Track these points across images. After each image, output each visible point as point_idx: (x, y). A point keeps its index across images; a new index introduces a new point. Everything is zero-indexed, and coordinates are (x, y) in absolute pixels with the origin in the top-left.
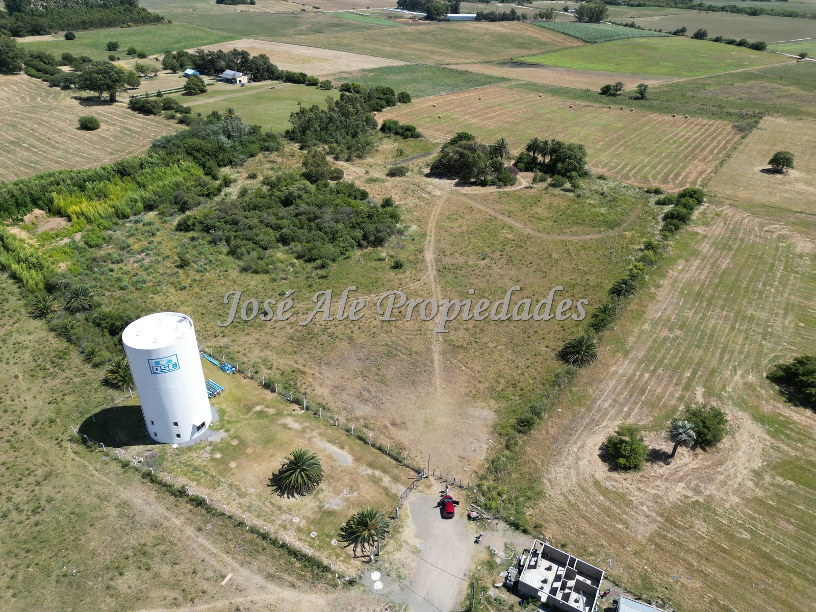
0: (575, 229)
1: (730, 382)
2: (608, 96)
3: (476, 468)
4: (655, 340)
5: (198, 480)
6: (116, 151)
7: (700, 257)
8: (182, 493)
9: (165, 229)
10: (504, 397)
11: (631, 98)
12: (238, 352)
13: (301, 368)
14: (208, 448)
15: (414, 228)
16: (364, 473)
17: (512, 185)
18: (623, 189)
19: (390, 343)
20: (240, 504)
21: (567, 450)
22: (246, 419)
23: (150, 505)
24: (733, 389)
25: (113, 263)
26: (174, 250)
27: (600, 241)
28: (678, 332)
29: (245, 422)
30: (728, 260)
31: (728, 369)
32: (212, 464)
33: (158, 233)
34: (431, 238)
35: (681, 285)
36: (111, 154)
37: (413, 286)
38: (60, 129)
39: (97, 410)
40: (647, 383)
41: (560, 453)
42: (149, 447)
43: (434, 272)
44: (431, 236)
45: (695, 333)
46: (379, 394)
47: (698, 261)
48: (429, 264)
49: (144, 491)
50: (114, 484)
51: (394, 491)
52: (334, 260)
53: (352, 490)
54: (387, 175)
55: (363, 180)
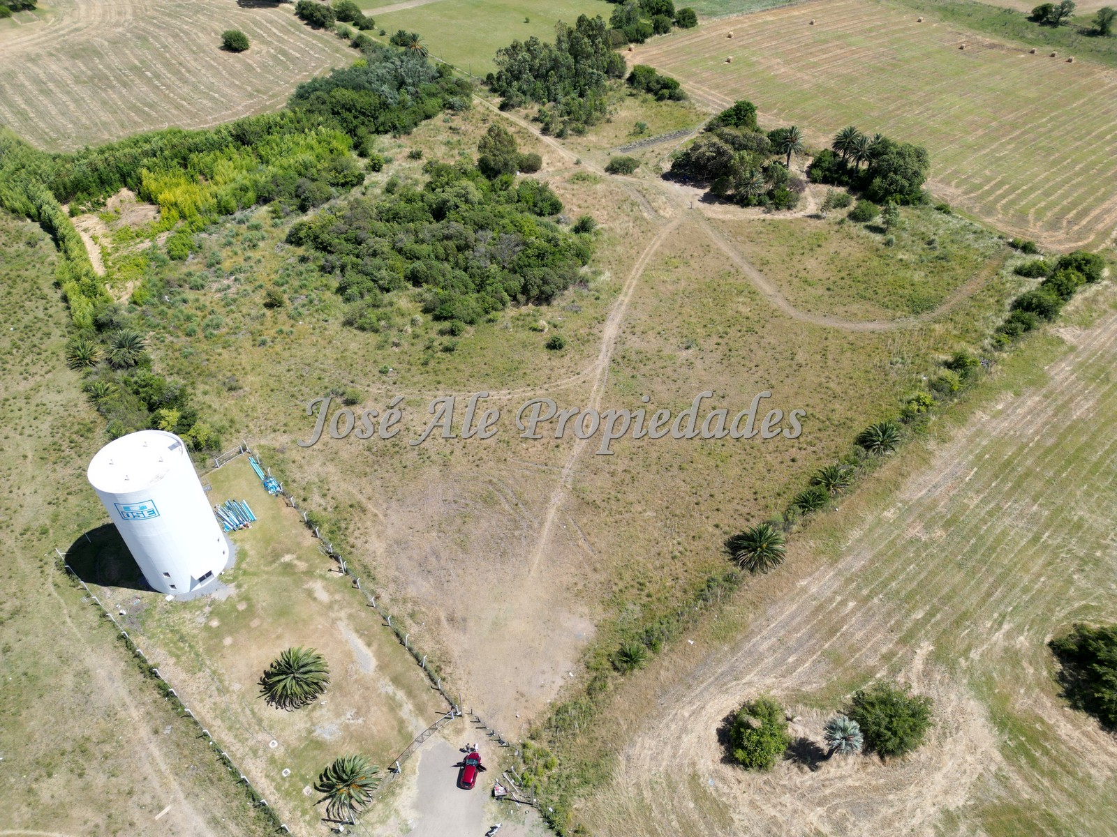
0: (854, 308)
1: (982, 642)
2: (1043, 24)
3: (532, 716)
4: (892, 542)
5: (178, 657)
6: (258, 91)
7: (1044, 391)
8: (151, 673)
9: (273, 238)
10: (618, 604)
11: (1082, 32)
12: (294, 462)
13: (364, 501)
14: (207, 609)
15: (607, 276)
16: (383, 691)
17: (789, 208)
18: (971, 236)
19: (495, 480)
20: (215, 704)
21: (674, 712)
22: (267, 573)
23: (113, 682)
24: (982, 655)
25: (191, 288)
26: (272, 276)
27: (884, 337)
28: (939, 533)
29: (265, 577)
30: (1091, 403)
31: (990, 617)
32: (204, 634)
33: (261, 244)
34: (625, 299)
35: (984, 443)
36: (250, 96)
37: (567, 383)
38: (200, 47)
39: (98, 524)
40: (844, 620)
41: (660, 716)
42: (139, 593)
43: (607, 361)
44: (626, 294)
45: (966, 539)
46: (450, 565)
47: (1037, 399)
48: (604, 348)
49: (112, 659)
50: (83, 641)
51: (410, 728)
52: (471, 323)
53: (358, 714)
54: (607, 170)
55: (567, 175)
